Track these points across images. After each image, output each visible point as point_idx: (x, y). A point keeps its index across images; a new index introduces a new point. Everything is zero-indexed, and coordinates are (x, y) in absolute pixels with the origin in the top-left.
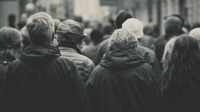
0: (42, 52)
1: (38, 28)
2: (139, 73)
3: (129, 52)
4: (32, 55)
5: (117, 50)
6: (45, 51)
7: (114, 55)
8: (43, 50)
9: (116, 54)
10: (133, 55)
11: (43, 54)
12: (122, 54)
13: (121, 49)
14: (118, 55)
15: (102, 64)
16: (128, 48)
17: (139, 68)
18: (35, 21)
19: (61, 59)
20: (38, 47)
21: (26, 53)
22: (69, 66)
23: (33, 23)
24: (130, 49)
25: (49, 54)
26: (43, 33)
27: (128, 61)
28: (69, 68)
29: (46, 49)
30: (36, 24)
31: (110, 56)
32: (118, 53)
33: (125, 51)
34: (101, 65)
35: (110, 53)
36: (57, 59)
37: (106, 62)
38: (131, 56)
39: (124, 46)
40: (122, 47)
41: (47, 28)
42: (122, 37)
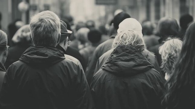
0: (46, 53)
1: (44, 29)
2: (147, 80)
3: (135, 56)
4: (35, 56)
5: (123, 54)
6: (50, 53)
7: (119, 59)
8: (48, 51)
9: (121, 58)
10: (140, 59)
11: (48, 55)
12: (128, 58)
13: (127, 52)
14: (124, 59)
15: (105, 69)
16: (134, 52)
17: (147, 73)
18: (41, 20)
19: (67, 63)
20: (42, 48)
21: (28, 54)
22: (75, 69)
23: (40, 23)
24: (136, 53)
25: (54, 56)
26: (50, 35)
27: (135, 66)
28: (75, 72)
29: (50, 50)
30: (43, 24)
31: (115, 60)
32: (124, 57)
33: (132, 55)
34: (103, 69)
35: (115, 56)
36: (63, 62)
37: (110, 66)
38: (138, 61)
39: (130, 49)
40: (128, 50)
41: (54, 30)
42: (127, 41)
